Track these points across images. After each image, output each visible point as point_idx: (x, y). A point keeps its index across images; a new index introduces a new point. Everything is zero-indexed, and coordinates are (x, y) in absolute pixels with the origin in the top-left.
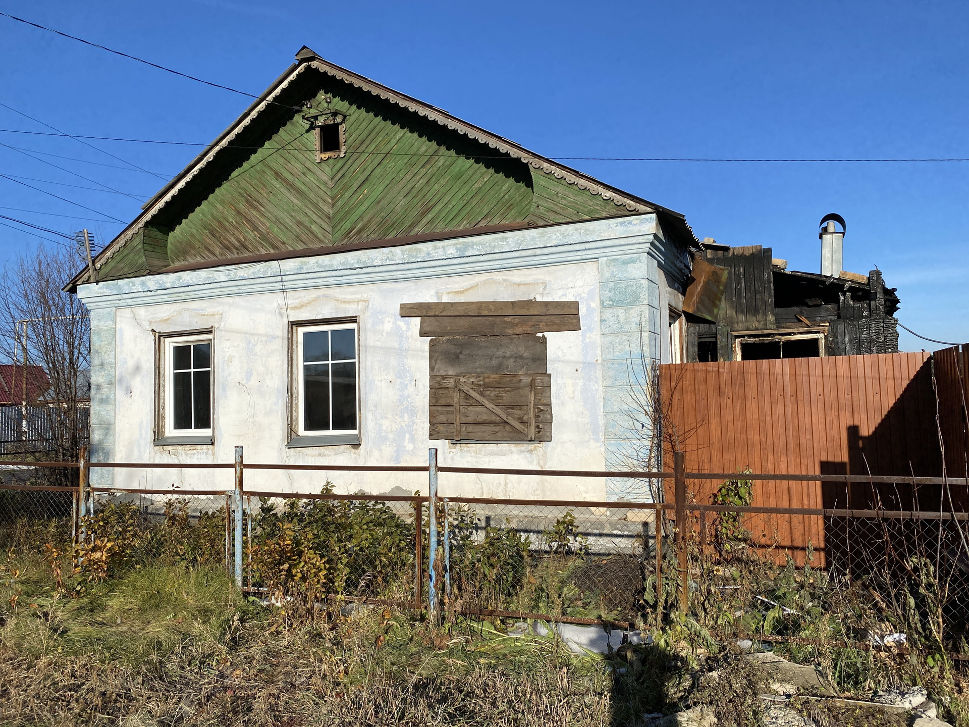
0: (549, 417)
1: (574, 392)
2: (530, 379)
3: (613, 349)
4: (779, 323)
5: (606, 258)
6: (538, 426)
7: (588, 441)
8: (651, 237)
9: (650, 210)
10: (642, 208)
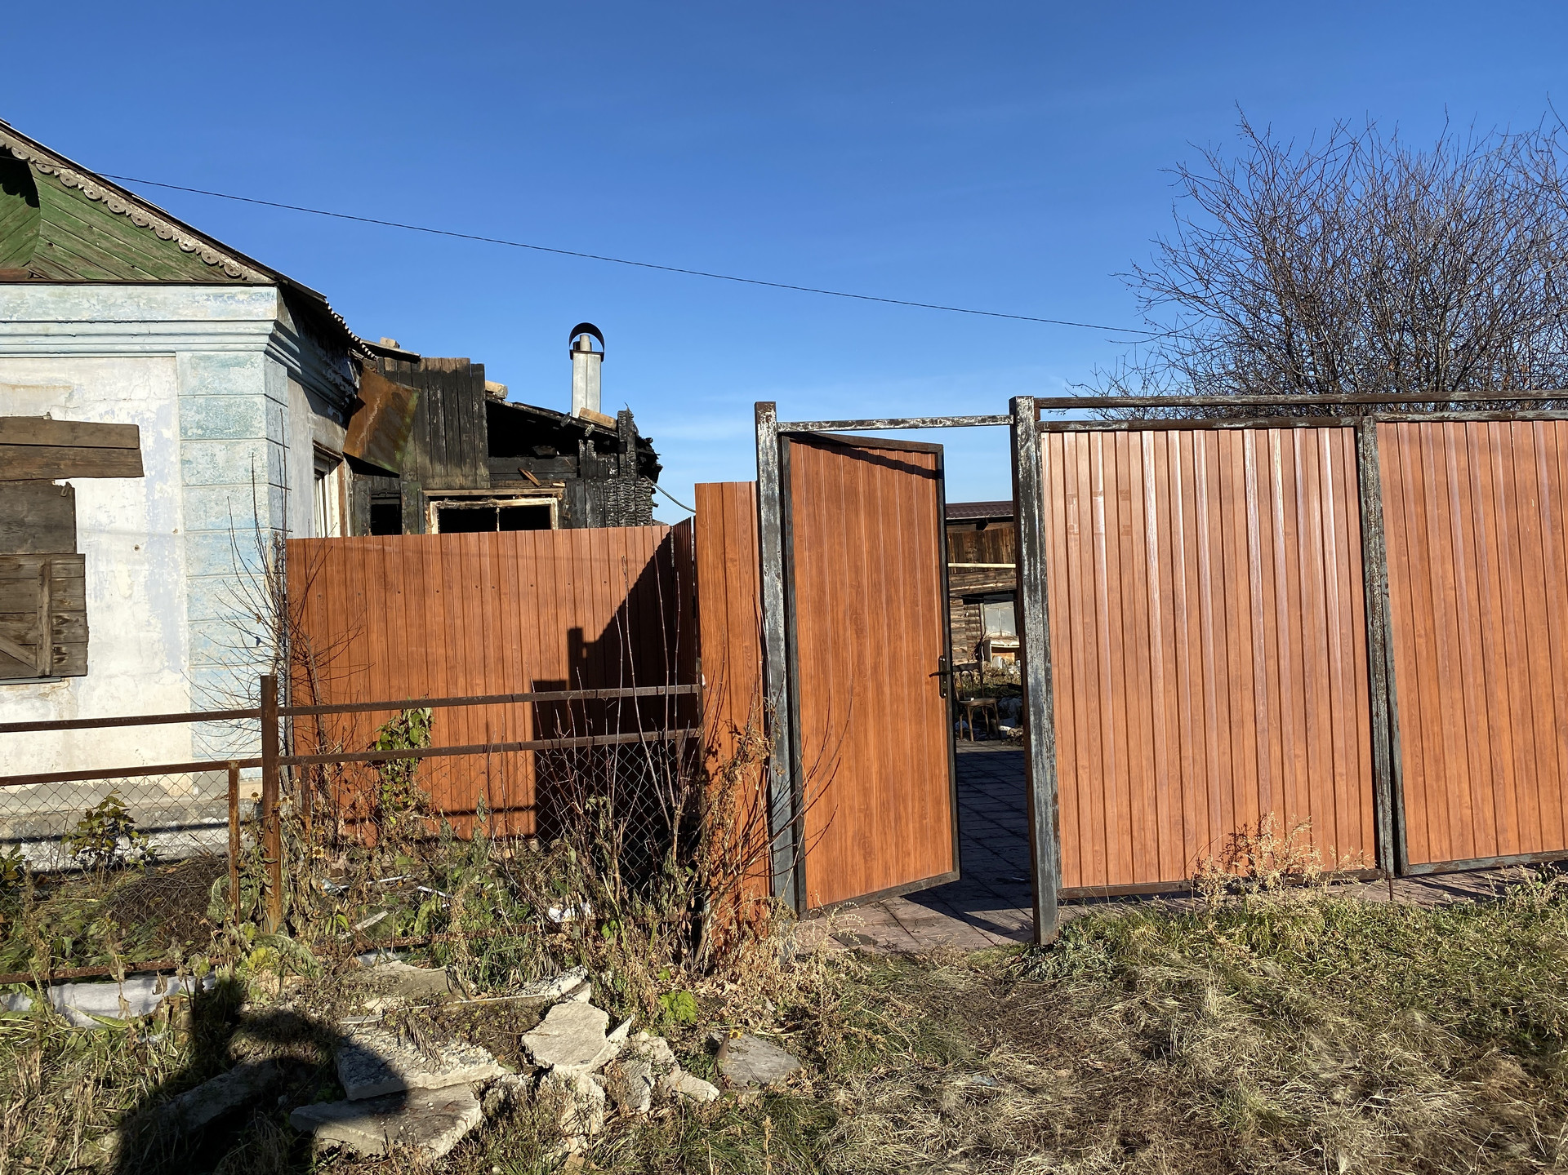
0: (81, 631)
1: (131, 587)
2: (40, 564)
3: (205, 511)
4: (496, 478)
5: (189, 354)
6: (59, 649)
7: (159, 672)
8: (270, 327)
9: (266, 279)
10: (253, 274)
